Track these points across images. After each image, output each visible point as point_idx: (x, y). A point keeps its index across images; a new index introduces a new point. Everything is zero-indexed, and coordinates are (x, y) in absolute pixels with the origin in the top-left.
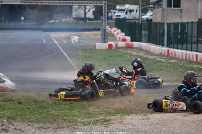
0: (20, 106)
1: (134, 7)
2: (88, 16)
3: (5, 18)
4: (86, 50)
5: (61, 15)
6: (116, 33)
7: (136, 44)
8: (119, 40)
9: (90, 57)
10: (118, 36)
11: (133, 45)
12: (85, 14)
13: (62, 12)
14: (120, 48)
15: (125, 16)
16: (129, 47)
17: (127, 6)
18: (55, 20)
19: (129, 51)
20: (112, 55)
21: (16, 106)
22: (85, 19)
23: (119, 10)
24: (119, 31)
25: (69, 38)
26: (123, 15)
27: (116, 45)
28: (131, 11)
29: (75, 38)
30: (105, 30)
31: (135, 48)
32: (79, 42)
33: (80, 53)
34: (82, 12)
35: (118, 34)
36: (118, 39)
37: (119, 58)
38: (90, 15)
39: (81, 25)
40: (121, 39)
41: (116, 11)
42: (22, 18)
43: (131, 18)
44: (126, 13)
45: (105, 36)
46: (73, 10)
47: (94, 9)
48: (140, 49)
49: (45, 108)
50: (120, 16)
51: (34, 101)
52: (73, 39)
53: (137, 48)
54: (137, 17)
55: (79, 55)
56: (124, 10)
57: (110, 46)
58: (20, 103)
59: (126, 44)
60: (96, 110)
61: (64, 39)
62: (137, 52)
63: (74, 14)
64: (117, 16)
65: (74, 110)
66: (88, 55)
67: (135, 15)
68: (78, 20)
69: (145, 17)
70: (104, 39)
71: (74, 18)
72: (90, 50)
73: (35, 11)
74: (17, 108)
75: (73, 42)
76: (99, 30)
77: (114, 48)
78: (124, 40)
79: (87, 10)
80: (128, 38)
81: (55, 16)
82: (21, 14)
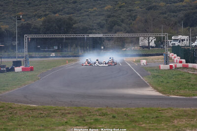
0: (114, 120)
1: (185, 37)
2: (151, 44)
3: (89, 47)
4: (153, 70)
5: (130, 45)
6: (173, 57)
7: (190, 65)
8: (177, 62)
9: (157, 76)
10: (175, 59)
11: (188, 65)
12: (149, 43)
13: (131, 42)
14: (178, 68)
15: (178, 44)
16: (185, 67)
17: (180, 37)
18: (127, 48)
19: (186, 70)
20: (174, 74)
21: (111, 120)
22: (148, 47)
23: (174, 40)
24: (176, 55)
25: (139, 61)
26: (177, 44)
27: (176, 66)
28: (183, 40)
29: (144, 62)
30: (167, 55)
31: (190, 68)
32: (147, 65)
33: (149, 72)
34: (146, 42)
35: (175, 58)
36: (175, 62)
37: (180, 76)
38: (152, 44)
39: (146, 51)
40: (178, 62)
41: (172, 41)
42: (102, 48)
43: (183, 45)
44: (180, 42)
45: (167, 59)
46: (140, 40)
47: (155, 40)
48: (194, 69)
49: (136, 122)
50: (175, 44)
51: (125, 115)
52: (142, 62)
53: (191, 68)
54: (188, 45)
55: (149, 74)
56: (178, 40)
57: (171, 67)
58: (114, 117)
59: (183, 65)
60: (180, 123)
61: (135, 62)
62: (192, 71)
63: (141, 44)
64: (172, 44)
65: (161, 123)
66: (156, 74)
67: (186, 43)
68: (144, 48)
69: (194, 44)
70: (166, 61)
71: (140, 47)
72: (156, 70)
73: (112, 42)
74: (112, 121)
75: (142, 64)
76: (162, 55)
77: (174, 68)
78: (181, 62)
79: (150, 41)
80: (184, 61)
81: (126, 45)
82: (101, 44)
